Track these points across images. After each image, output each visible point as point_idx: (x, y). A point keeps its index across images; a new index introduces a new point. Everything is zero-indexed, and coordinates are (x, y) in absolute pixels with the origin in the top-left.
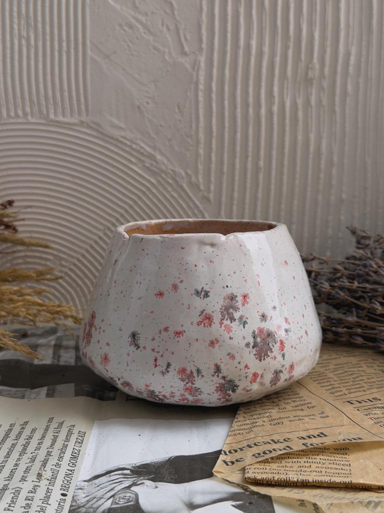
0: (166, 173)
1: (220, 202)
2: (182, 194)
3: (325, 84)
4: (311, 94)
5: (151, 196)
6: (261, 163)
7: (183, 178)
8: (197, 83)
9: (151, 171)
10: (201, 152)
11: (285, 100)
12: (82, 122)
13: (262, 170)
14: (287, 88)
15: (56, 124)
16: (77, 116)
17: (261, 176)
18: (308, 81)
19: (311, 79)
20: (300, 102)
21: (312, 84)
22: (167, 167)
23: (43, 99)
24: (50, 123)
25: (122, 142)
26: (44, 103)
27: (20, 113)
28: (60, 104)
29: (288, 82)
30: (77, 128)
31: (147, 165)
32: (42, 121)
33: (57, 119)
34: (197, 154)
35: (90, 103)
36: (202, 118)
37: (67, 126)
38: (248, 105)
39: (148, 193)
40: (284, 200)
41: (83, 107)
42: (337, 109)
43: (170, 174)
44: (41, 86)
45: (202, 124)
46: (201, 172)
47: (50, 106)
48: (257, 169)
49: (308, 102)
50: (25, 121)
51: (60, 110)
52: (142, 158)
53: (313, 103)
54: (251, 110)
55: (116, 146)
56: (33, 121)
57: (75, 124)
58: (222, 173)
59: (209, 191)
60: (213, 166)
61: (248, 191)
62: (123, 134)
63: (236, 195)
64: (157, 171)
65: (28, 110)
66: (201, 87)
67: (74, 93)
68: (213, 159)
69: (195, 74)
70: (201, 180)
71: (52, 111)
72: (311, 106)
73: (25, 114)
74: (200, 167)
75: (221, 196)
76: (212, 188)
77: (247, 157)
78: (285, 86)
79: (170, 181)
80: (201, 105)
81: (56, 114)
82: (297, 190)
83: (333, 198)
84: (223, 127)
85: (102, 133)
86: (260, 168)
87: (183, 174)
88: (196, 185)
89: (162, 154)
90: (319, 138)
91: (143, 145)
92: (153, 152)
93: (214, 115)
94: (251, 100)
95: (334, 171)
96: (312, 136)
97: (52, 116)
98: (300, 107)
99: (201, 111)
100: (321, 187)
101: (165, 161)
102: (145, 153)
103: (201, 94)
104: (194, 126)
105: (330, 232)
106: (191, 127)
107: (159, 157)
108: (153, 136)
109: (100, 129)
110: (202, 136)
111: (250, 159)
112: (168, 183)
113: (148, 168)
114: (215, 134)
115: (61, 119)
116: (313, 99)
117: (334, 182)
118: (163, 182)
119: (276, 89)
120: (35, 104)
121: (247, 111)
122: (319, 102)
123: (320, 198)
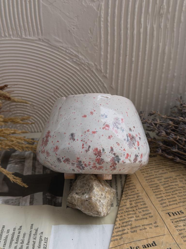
0: (84, 65)
1: (112, 78)
2: (93, 74)
3: (169, 16)
4: (161, 22)
5: (77, 76)
6: (134, 59)
7: (93, 67)
8: (100, 17)
9: (77, 63)
10: (102, 53)
11: (147, 25)
12: (40, 39)
13: (134, 63)
14: (149, 19)
15: (26, 40)
16: (37, 36)
17: (133, 65)
18: (160, 15)
19: (162, 14)
20: (155, 26)
21: (162, 17)
22: (85, 61)
23: (18, 27)
24: (23, 40)
25: (61, 49)
26: (19, 29)
27: (7, 34)
28: (27, 29)
29: (149, 16)
30: (37, 42)
31: (74, 60)
32: (19, 39)
33: (26, 38)
34: (100, 55)
35: (43, 29)
36: (102, 36)
37: (32, 41)
38: (127, 29)
39: (75, 74)
40: (144, 77)
41: (40, 31)
42: (175, 30)
43: (86, 65)
44: (17, 20)
45: (103, 39)
46: (102, 64)
47: (22, 31)
48: (131, 62)
49: (159, 27)
50: (10, 39)
51: (28, 33)
52: (72, 57)
53: (162, 27)
54: (129, 31)
55: (58, 51)
56: (14, 39)
57: (36, 40)
58: (113, 64)
59: (106, 73)
60: (108, 60)
61: (126, 73)
62: (61, 45)
63: (120, 75)
64: (80, 63)
65: (11, 33)
66: (102, 19)
67: (34, 24)
68: (109, 57)
69: (99, 12)
70: (102, 68)
71: (23, 33)
72: (161, 29)
73: (10, 35)
74: (102, 61)
75: (112, 75)
76: (108, 71)
77: (126, 56)
78: (148, 18)
79: (87, 68)
80: (102, 29)
81: (26, 35)
82: (151, 72)
83: (169, 76)
84: (114, 41)
85: (51, 45)
86: (133, 62)
87: (93, 64)
88: (100, 70)
89: (82, 55)
90: (164, 45)
91: (72, 50)
92: (77, 54)
93: (109, 34)
94: (129, 26)
95: (171, 62)
96: (161, 44)
97: (24, 36)
98: (155, 29)
99: (102, 32)
100: (164, 70)
101: (84, 58)
102: (73, 55)
103: (102, 23)
104: (98, 40)
105: (167, 92)
106: (97, 41)
107: (80, 56)
108: (77, 45)
109: (50, 43)
110: (103, 45)
111: (128, 57)
112: (85, 69)
113: (75, 62)
114: (109, 44)
115: (28, 37)
116: (162, 25)
117: (171, 68)
118: (83, 69)
119: (142, 20)
120: (14, 30)
121: (127, 32)
122: (166, 26)
123: (163, 76)
